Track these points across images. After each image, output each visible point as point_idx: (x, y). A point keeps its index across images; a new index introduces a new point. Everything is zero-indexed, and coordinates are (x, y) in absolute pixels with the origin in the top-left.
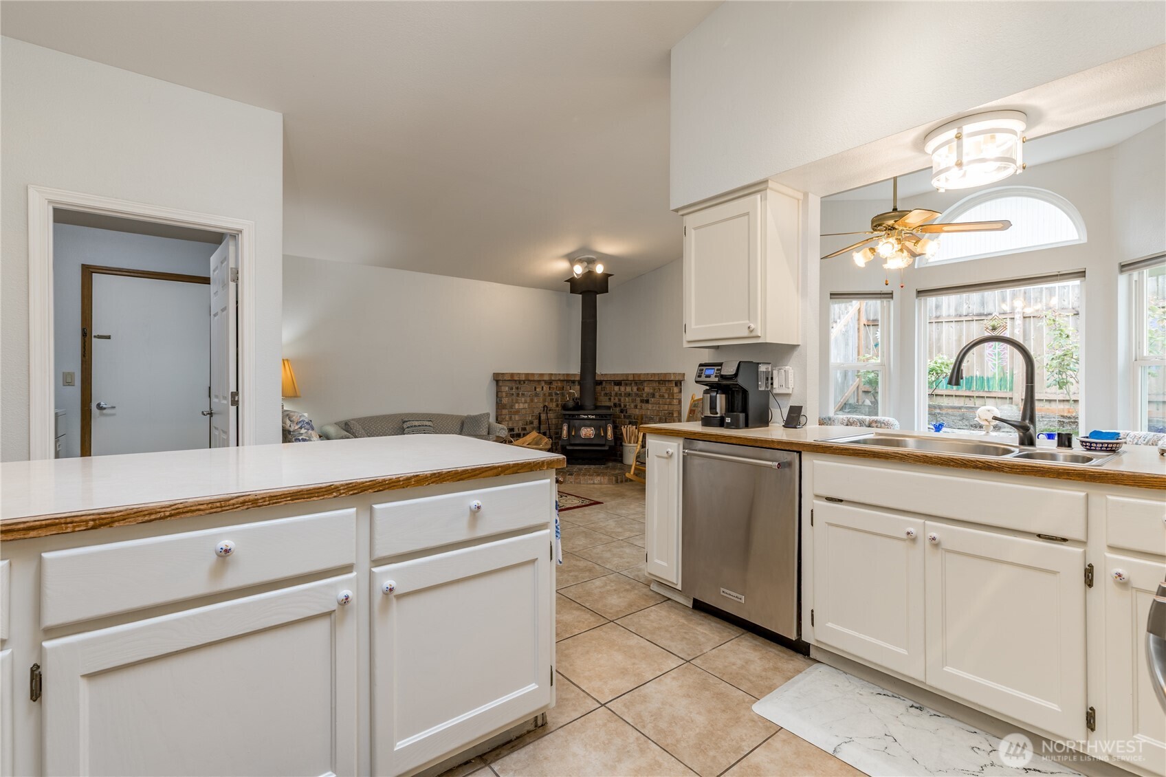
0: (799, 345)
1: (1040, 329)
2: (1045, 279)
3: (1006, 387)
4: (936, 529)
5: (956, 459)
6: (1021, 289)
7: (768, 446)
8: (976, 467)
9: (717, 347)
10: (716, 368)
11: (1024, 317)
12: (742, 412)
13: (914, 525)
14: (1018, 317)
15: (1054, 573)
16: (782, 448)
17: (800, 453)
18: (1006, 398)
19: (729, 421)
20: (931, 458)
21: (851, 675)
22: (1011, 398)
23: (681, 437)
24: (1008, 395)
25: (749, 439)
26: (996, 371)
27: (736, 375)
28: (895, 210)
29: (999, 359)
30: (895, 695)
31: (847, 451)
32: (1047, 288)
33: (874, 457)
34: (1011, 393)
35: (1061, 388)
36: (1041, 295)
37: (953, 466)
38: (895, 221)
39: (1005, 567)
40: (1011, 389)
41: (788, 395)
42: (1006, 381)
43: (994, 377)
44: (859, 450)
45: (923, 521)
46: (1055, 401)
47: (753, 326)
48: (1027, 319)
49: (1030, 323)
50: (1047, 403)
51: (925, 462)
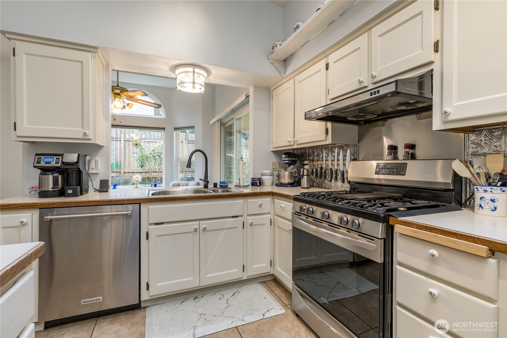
0: (104, 146)
1: (129, 146)
2: (150, 128)
3: (118, 168)
4: (204, 224)
5: (210, 196)
6: (123, 130)
7: (120, 203)
8: (217, 197)
9: (33, 142)
10: (55, 157)
11: (124, 141)
12: (79, 186)
13: (195, 225)
14: (122, 140)
15: (236, 227)
16: (130, 203)
17: (140, 204)
18: (118, 172)
19: (71, 192)
20: (202, 196)
21: (166, 302)
22: (120, 172)
23: (36, 208)
24: (119, 171)
25: (106, 201)
26: (114, 161)
27: (77, 162)
28: (118, 86)
29: (115, 156)
30: (186, 299)
31: (167, 199)
32: (131, 131)
33: (180, 200)
34: (120, 170)
35: (142, 168)
36: (130, 133)
37: (210, 198)
38: (121, 92)
39: (224, 230)
40: (120, 168)
41: (97, 174)
42: (118, 165)
43: (113, 164)
44: (173, 198)
45: (199, 222)
46: (135, 172)
47: (87, 132)
48: (125, 141)
49: (126, 143)
50: (132, 173)
51: (200, 198)
